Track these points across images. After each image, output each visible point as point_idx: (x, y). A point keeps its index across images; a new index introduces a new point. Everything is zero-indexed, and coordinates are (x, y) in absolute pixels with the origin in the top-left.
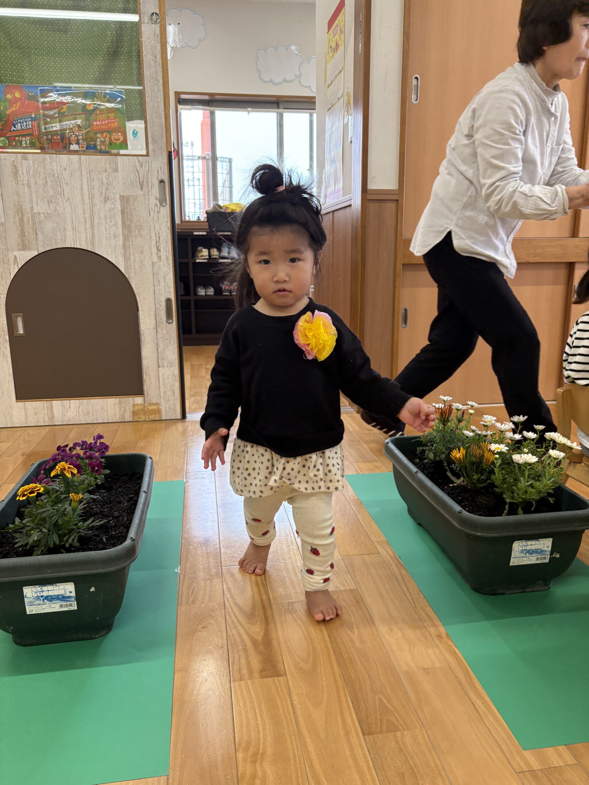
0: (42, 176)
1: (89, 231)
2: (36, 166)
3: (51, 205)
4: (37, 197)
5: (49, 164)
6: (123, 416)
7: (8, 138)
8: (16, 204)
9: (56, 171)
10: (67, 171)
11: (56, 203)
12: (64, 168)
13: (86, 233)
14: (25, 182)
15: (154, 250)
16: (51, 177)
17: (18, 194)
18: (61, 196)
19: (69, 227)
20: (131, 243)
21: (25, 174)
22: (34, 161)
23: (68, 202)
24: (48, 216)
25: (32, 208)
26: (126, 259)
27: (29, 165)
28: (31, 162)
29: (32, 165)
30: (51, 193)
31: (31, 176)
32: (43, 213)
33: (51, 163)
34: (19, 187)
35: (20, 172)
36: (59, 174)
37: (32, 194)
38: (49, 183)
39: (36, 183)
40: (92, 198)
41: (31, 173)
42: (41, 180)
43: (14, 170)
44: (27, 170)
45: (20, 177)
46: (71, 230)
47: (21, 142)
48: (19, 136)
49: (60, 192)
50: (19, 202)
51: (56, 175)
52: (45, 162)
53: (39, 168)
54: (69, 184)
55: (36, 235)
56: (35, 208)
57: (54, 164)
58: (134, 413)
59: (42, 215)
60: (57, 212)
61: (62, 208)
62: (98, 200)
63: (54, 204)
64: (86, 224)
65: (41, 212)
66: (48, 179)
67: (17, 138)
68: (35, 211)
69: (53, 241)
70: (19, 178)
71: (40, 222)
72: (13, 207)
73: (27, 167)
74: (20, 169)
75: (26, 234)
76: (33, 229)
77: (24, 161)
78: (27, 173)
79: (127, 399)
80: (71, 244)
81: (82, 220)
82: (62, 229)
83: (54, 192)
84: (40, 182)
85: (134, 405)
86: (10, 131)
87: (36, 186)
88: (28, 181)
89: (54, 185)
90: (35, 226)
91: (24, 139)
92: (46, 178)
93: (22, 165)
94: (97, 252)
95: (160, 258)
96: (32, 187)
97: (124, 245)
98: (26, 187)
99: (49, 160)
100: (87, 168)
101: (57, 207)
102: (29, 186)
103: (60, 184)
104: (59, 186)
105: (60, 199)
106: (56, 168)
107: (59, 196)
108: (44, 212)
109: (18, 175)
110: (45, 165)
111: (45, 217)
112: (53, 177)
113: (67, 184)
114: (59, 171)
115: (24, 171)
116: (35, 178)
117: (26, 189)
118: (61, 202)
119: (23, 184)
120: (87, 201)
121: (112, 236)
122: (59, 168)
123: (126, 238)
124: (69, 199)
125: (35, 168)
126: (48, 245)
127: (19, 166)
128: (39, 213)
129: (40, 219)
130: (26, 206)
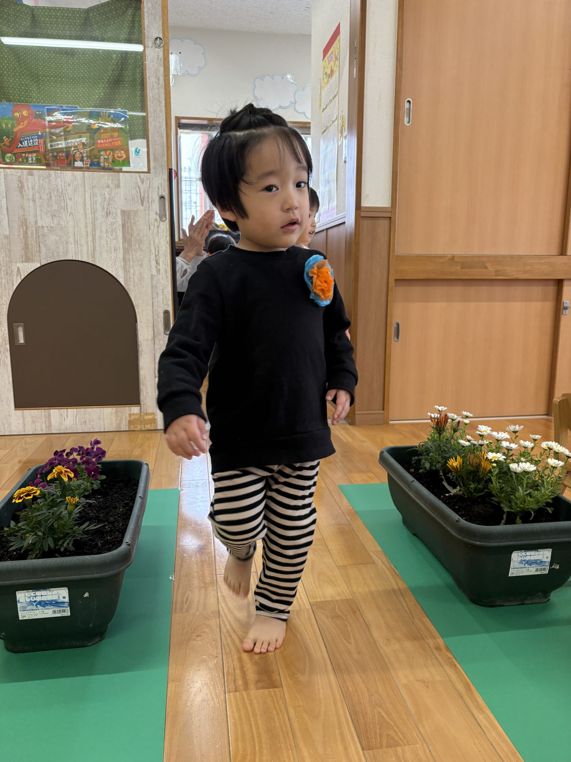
0: (47, 192)
1: (91, 244)
2: (41, 181)
3: (54, 219)
4: (41, 211)
5: (54, 180)
6: (119, 425)
7: (15, 154)
8: (21, 218)
9: (60, 187)
10: (71, 187)
11: (59, 217)
12: (68, 184)
13: (88, 246)
14: (31, 197)
15: (153, 263)
16: (55, 192)
17: (22, 208)
18: (64, 210)
19: (71, 240)
20: (131, 257)
21: (30, 189)
22: (39, 177)
23: (71, 215)
24: (51, 229)
25: (36, 222)
26: (126, 271)
27: (34, 180)
28: (36, 178)
29: (37, 181)
30: (55, 207)
31: (36, 191)
32: (47, 227)
33: (56, 179)
34: (25, 201)
35: (26, 188)
36: (63, 189)
37: (36, 209)
38: (53, 198)
39: (41, 198)
40: (94, 212)
41: (36, 188)
42: (46, 194)
43: (20, 185)
44: (32, 185)
45: (25, 191)
46: (73, 243)
47: (27, 159)
48: (25, 153)
49: (63, 207)
50: (24, 215)
51: (61, 190)
52: (50, 178)
53: (44, 183)
54: (72, 200)
55: (39, 248)
56: (39, 221)
57: (59, 179)
58: (130, 422)
59: (46, 229)
60: (60, 226)
61: (65, 222)
62: (100, 214)
63: (58, 218)
64: (87, 238)
65: (45, 225)
66: (52, 195)
67: (24, 155)
68: (39, 225)
69: (55, 254)
70: (24, 193)
71: (43, 236)
72: (18, 220)
73: (32, 183)
74: (25, 184)
75: (30, 247)
76: (36, 242)
77: (30, 177)
78: (33, 188)
79: (123, 408)
80: (72, 256)
81: (85, 234)
82: (65, 242)
83: (58, 207)
84: (45, 197)
85: (130, 415)
86: (17, 148)
87: (41, 200)
88: (33, 195)
89: (58, 200)
90: (39, 239)
91: (30, 155)
92: (50, 193)
93: (27, 181)
94: (98, 265)
95: (158, 271)
96: (37, 202)
97: (124, 258)
98: (31, 201)
99: (53, 176)
100: (90, 184)
101: (61, 221)
102: (34, 201)
103: (64, 199)
104: (63, 201)
105: (64, 213)
106: (60, 183)
107: (62, 211)
108: (47, 225)
109: (24, 190)
110: (50, 180)
111: (48, 230)
112: (57, 192)
113: (71, 199)
114: (63, 187)
115: (30, 186)
116: (39, 193)
117: (31, 204)
118: (64, 217)
119: (28, 199)
120: (89, 216)
121: (113, 249)
122: (63, 184)
123: (126, 251)
124: (71, 213)
125: (41, 184)
126: (50, 257)
127: (25, 181)
128: (43, 227)
129: (43, 232)
130: (31, 220)
